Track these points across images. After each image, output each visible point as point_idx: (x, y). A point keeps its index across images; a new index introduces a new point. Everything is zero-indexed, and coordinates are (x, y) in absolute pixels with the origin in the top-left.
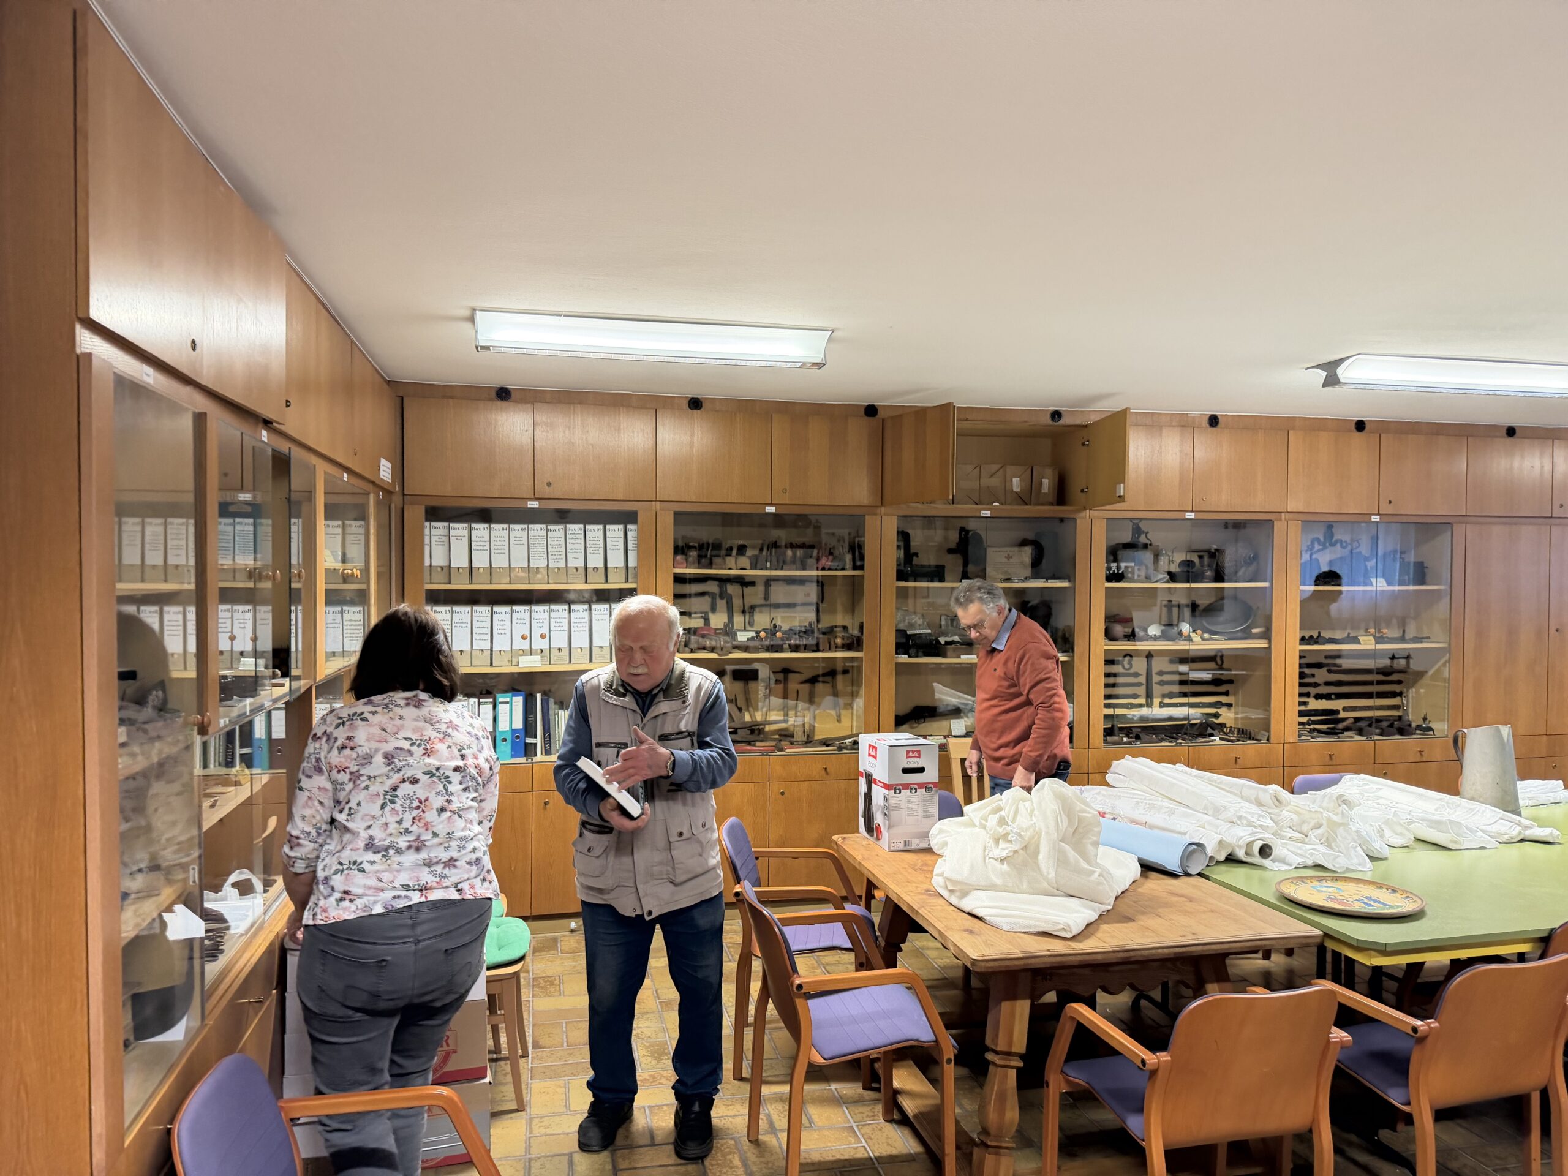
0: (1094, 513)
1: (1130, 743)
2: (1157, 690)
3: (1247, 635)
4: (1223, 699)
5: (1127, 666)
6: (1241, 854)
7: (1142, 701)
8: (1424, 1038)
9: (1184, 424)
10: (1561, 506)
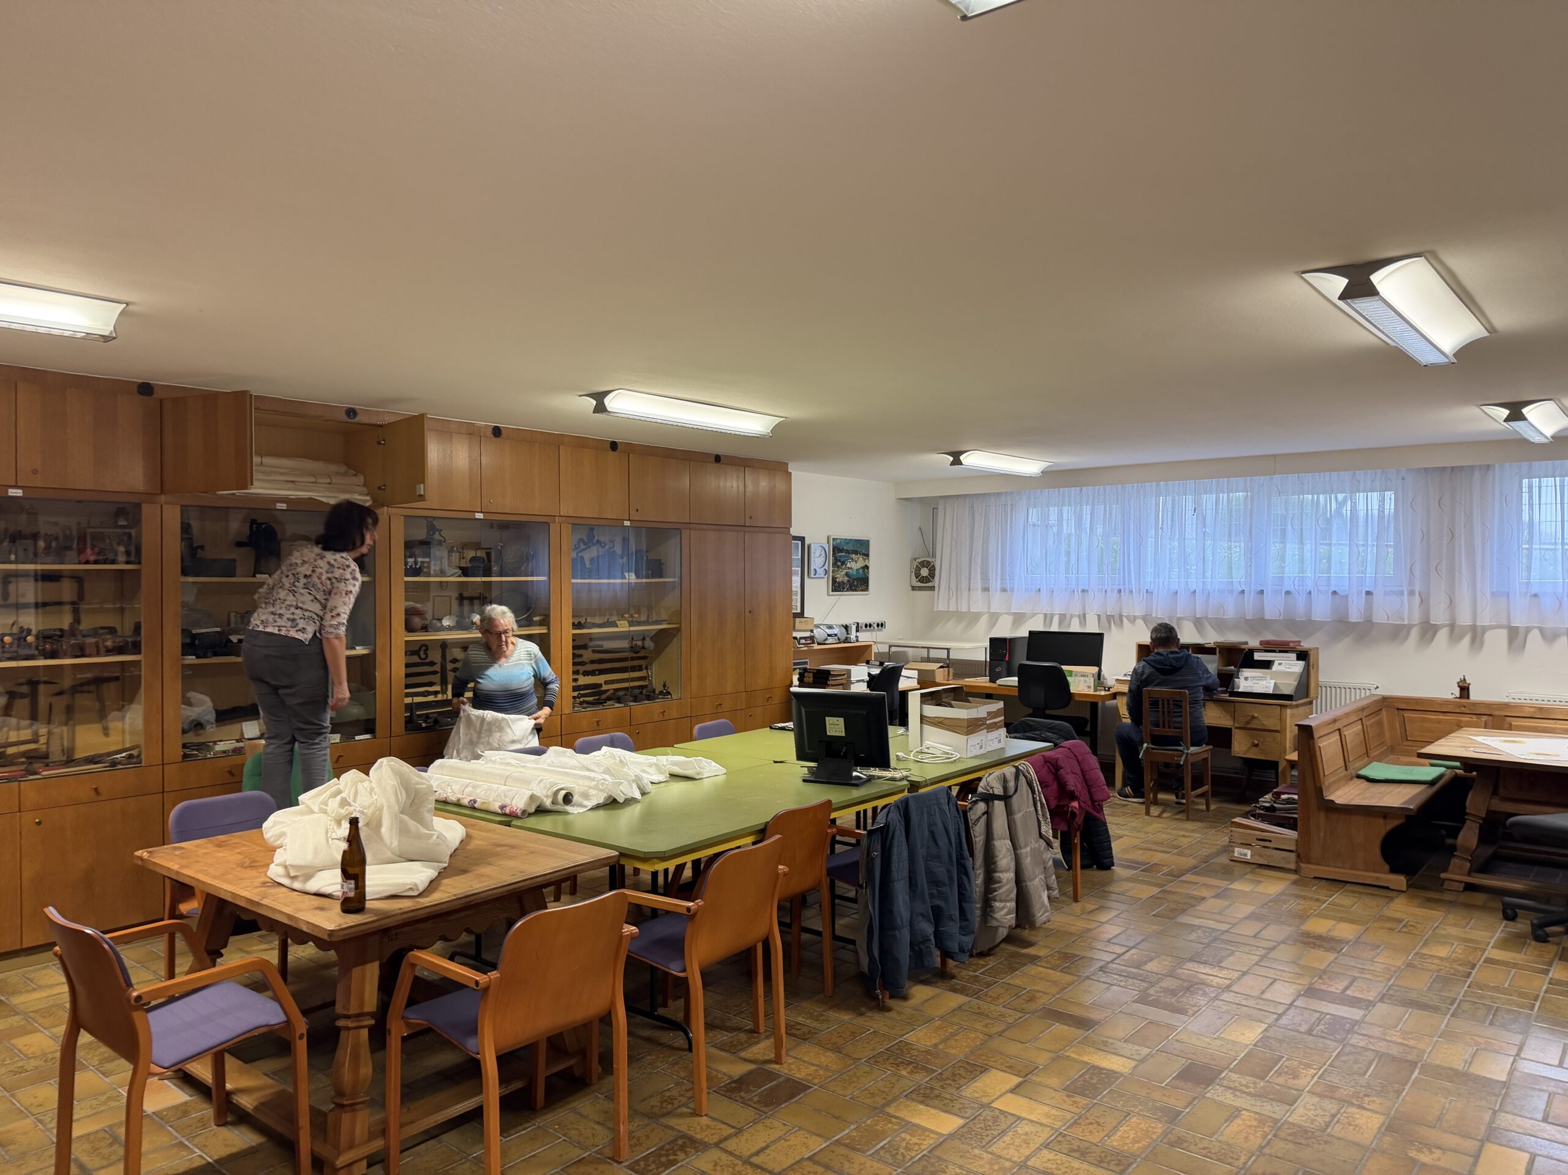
0: (392, 510)
1: (428, 728)
3: (527, 623)
5: (423, 656)
7: (437, 688)
8: (695, 915)
9: (471, 432)
10: (751, 517)
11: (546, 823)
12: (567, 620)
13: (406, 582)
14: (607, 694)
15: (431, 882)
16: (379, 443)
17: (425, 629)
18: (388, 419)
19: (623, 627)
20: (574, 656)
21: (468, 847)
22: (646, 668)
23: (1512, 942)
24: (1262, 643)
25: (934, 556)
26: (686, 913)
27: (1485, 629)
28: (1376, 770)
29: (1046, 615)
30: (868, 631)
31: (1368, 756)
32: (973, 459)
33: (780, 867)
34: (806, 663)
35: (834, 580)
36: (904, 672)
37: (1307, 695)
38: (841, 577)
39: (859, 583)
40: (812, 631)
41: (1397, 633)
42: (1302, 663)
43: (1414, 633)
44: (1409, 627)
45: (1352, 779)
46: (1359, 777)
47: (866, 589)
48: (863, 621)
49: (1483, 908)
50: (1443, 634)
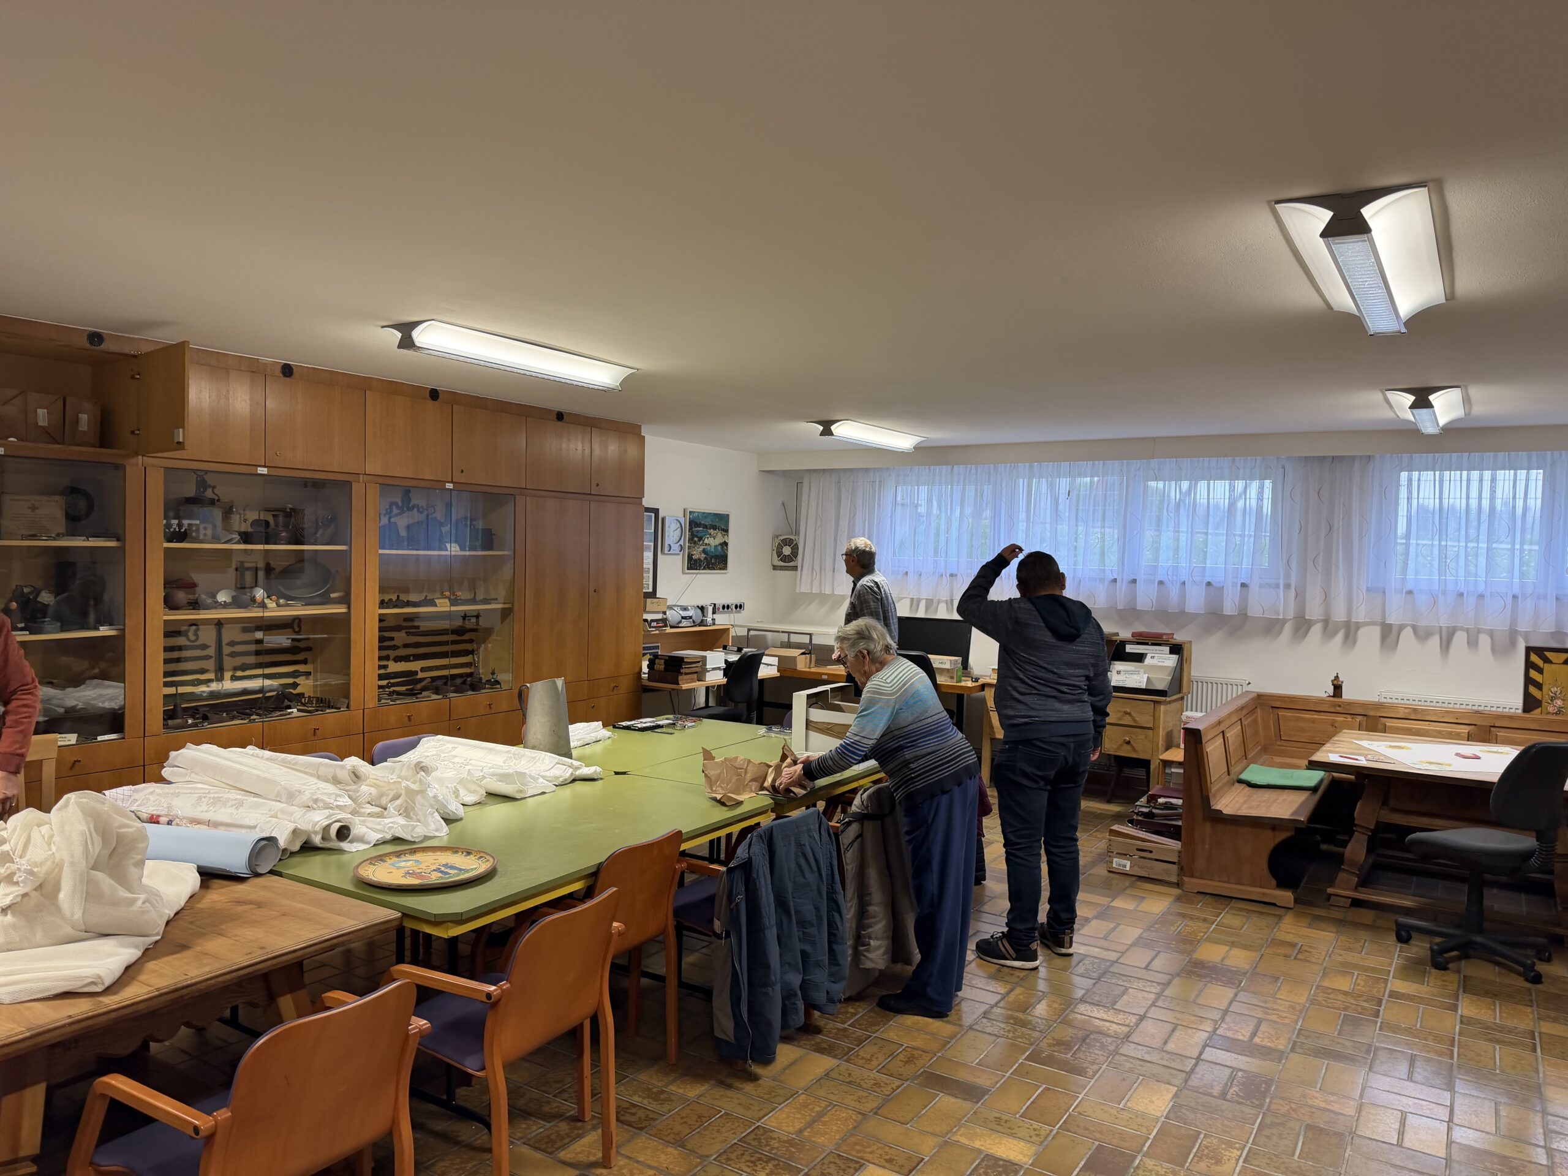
0: (151, 461)
1: (194, 725)
2: (228, 662)
3: (325, 600)
4: (301, 668)
5: (192, 638)
7: (211, 676)
8: (497, 1003)
9: (254, 370)
10: (598, 485)
11: (313, 867)
12: (373, 597)
13: (166, 549)
14: (423, 684)
15: (128, 968)
16: (133, 377)
17: (195, 605)
18: (145, 348)
19: (443, 606)
20: (381, 639)
21: (199, 906)
22: (472, 652)
23: (1413, 969)
24: (1133, 634)
25: (797, 533)
26: (485, 999)
27: (1358, 626)
28: (1256, 773)
30: (726, 613)
31: (1247, 759)
32: (844, 430)
33: (615, 924)
34: (657, 647)
35: (690, 557)
36: (765, 659)
37: (1180, 691)
38: (697, 554)
39: (717, 561)
40: (665, 613)
41: (1271, 627)
42: (1175, 657)
43: (1288, 628)
44: (1284, 621)
45: (1233, 784)
46: (1240, 781)
47: (725, 567)
48: (720, 602)
49: (1372, 927)
50: (1317, 629)
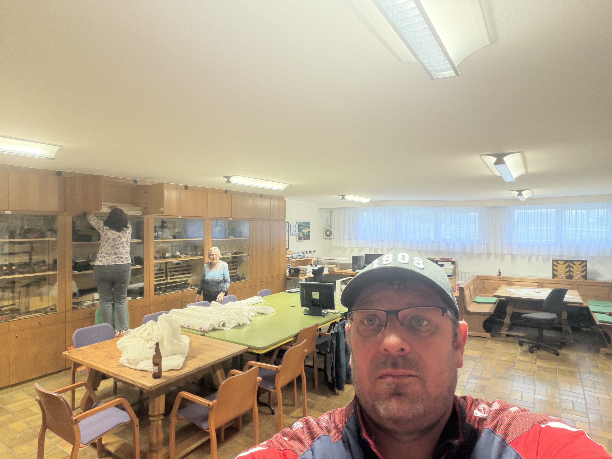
0: (149, 216)
1: (162, 293)
2: (169, 274)
3: (196, 255)
4: (189, 275)
5: (159, 267)
6: (217, 327)
7: (164, 278)
8: (279, 371)
9: (177, 187)
10: (272, 216)
11: (216, 334)
13: (154, 242)
16: (145, 192)
19: (229, 255)
22: (236, 269)
24: (440, 259)
25: (331, 227)
26: (276, 370)
27: (505, 255)
28: (479, 299)
29: (370, 248)
30: (310, 253)
31: (475, 295)
32: (349, 198)
34: (290, 265)
35: (299, 236)
36: (325, 269)
37: (455, 275)
38: (301, 235)
39: (307, 237)
40: (292, 255)
41: (480, 256)
42: (453, 265)
43: (485, 256)
44: (483, 254)
45: (472, 303)
46: (474, 302)
47: (309, 239)
48: (308, 251)
49: (512, 342)
50: (493, 256)
